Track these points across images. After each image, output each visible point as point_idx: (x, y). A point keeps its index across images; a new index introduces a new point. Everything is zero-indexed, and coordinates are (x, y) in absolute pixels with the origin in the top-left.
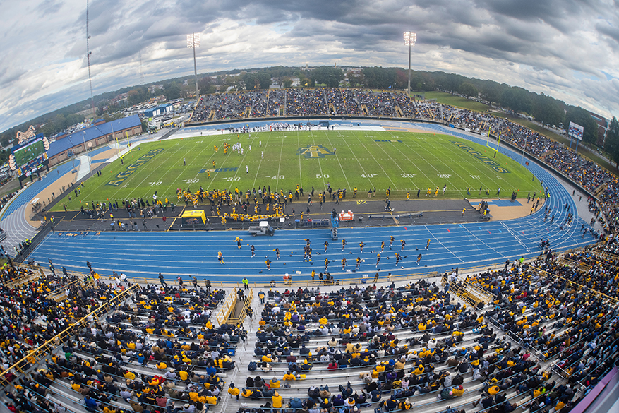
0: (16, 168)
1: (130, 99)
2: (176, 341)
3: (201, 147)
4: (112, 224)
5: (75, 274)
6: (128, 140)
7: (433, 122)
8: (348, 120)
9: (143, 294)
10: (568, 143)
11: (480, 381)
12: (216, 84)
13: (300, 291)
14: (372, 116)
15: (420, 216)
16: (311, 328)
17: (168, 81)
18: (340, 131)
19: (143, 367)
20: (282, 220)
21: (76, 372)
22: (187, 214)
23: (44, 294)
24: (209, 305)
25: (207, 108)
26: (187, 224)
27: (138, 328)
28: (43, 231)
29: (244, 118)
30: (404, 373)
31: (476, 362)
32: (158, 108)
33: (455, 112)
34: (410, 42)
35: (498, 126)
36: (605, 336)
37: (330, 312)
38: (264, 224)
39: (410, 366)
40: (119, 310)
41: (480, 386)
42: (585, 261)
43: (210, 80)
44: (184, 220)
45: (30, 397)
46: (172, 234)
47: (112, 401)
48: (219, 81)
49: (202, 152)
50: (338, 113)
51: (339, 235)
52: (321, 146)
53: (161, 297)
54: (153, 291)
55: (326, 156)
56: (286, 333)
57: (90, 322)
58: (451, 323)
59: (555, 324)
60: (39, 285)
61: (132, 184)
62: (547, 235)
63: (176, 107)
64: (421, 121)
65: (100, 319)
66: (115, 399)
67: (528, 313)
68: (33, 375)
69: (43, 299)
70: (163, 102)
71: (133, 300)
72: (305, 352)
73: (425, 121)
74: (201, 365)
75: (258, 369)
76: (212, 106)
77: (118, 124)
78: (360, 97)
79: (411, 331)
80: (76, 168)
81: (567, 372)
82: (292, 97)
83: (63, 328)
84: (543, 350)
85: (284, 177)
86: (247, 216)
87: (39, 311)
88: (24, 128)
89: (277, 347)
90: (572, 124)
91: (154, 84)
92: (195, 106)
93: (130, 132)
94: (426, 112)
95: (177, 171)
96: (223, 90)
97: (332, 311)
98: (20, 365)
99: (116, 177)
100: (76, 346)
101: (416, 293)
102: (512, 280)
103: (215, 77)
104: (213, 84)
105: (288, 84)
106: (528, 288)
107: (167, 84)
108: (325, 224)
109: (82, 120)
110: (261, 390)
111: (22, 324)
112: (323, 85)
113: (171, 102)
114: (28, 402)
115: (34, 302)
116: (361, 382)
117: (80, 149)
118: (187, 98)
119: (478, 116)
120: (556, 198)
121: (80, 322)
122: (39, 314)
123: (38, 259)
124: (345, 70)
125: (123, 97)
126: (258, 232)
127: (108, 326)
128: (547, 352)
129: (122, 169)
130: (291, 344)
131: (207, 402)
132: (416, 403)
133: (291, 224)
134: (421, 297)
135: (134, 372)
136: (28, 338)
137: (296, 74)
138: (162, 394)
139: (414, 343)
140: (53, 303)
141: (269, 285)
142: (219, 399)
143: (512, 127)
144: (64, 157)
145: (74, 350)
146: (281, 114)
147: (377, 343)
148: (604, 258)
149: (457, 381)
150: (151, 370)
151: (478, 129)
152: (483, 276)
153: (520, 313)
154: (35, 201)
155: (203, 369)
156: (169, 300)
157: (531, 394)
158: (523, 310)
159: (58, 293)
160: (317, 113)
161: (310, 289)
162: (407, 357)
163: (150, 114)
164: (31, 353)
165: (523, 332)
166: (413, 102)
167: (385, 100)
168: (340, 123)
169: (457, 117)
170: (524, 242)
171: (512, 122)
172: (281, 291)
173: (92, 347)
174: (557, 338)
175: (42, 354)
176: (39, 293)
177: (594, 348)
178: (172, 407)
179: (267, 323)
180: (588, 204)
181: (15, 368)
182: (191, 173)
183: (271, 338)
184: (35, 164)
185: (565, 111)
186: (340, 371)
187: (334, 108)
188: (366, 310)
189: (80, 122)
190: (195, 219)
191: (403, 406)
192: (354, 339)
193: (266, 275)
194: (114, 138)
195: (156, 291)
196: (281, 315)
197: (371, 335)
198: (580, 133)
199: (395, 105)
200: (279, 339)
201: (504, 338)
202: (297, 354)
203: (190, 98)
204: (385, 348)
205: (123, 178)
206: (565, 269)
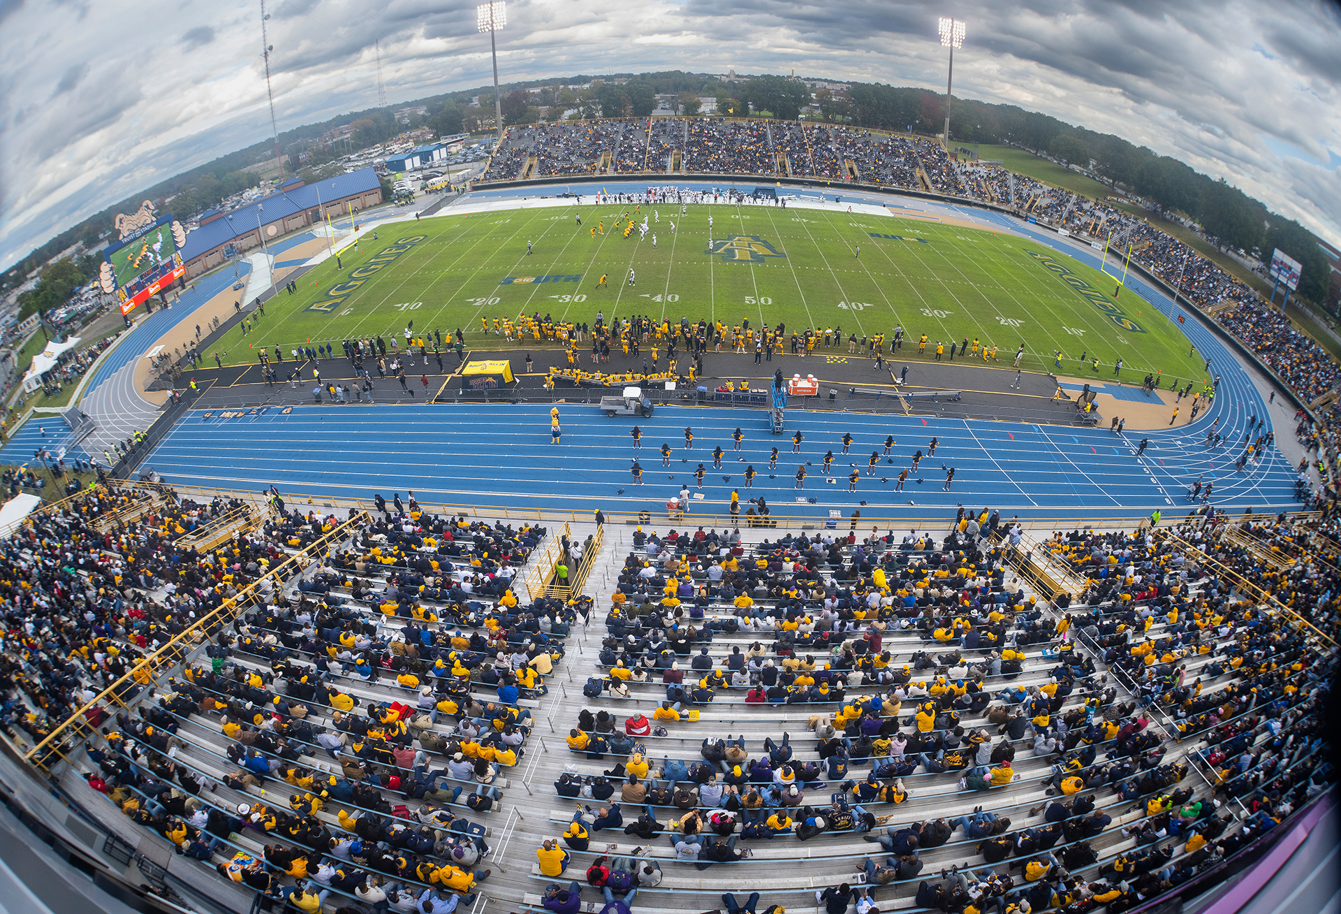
0: (116, 288)
1: (357, 136)
2: (441, 629)
3: (506, 231)
4: (317, 390)
5: (239, 496)
6: (352, 219)
7: (992, 208)
8: (816, 189)
9: (377, 532)
10: (1267, 291)
11: (1048, 761)
12: (538, 105)
13: (699, 534)
14: (864, 184)
15: (955, 399)
16: (718, 613)
17: (438, 98)
18: (797, 209)
19: (371, 683)
20: (670, 386)
21: (232, 699)
22: (472, 368)
23: (171, 539)
24: (511, 558)
25: (519, 153)
26: (474, 389)
27: (365, 604)
28: (174, 409)
29: (597, 174)
30: (898, 726)
31: (1043, 721)
32: (415, 154)
33: (1039, 191)
34: (952, 40)
35: (1127, 232)
36: (1300, 712)
37: (757, 584)
38: (632, 392)
39: (909, 711)
40: (327, 565)
41: (1045, 772)
42: (1280, 545)
43: (526, 96)
44: (466, 381)
45: (135, 755)
46: (440, 410)
47: (304, 757)
48: (546, 98)
49: (508, 242)
50: (795, 173)
51: (786, 425)
52: (757, 239)
53: (415, 539)
54: (398, 528)
55: (766, 259)
56: (665, 621)
57: (265, 592)
58: (1000, 631)
59: (1206, 666)
60: (163, 522)
61: (359, 309)
62: (1208, 474)
63: (453, 150)
64: (969, 203)
65: (286, 585)
66: (310, 751)
67: (1156, 632)
68: (142, 711)
69: (168, 550)
70: (426, 142)
71: (355, 545)
72: (702, 665)
73: (975, 205)
74: (489, 681)
75: (605, 693)
76: (532, 150)
77: (333, 187)
78: (843, 142)
79: (918, 639)
80: (243, 280)
81: (1220, 774)
82: (700, 134)
83: (208, 608)
84: (1176, 718)
85: (677, 298)
86: (598, 374)
87: (160, 575)
88: (130, 207)
89: (646, 651)
90: (1278, 254)
91: (407, 104)
92: (495, 148)
93: (358, 203)
94: (979, 185)
95: (454, 281)
96: (554, 116)
97: (761, 582)
98: (117, 691)
99: (327, 294)
100: (235, 645)
101: (935, 562)
102: (1132, 558)
103: (537, 91)
104: (532, 104)
105: (691, 109)
106: (1160, 578)
107: (434, 104)
108: (760, 400)
109: (253, 182)
110: (607, 738)
111: (125, 603)
112: (765, 113)
113: (443, 141)
114: (132, 767)
115: (151, 558)
116: (810, 735)
117: (251, 241)
118: (478, 133)
119: (1086, 206)
120: (1234, 402)
121: (245, 595)
122: (162, 581)
123: (160, 469)
124: (814, 85)
125: (342, 133)
126: (620, 409)
127: (303, 599)
128: (1185, 722)
129: (340, 277)
130: (674, 645)
131: (496, 760)
132: (916, 790)
133: (688, 394)
134: (944, 569)
135: (351, 696)
136: (136, 632)
137: (709, 88)
138: (405, 740)
139: (922, 663)
140: (192, 556)
141: (637, 519)
142: (522, 753)
143: (1156, 239)
144: (216, 257)
145: (231, 653)
146: (677, 167)
147: (848, 656)
148: (1319, 547)
149: (1002, 756)
150: (386, 691)
151: (1085, 234)
152: (1074, 537)
153: (1140, 629)
154: (155, 351)
155: (492, 689)
156: (430, 546)
157: (1143, 806)
158: (1147, 624)
159: (201, 534)
160: (751, 169)
161: (719, 532)
162: (906, 693)
163: (399, 166)
164: (140, 663)
165: (1142, 672)
166: (953, 162)
167: (895, 154)
168: (798, 194)
169: (1043, 202)
170: (1163, 481)
171: (1157, 228)
172: (662, 533)
173: (268, 646)
174: (1207, 697)
175: (165, 665)
176: (162, 539)
177: (1276, 732)
178: (425, 769)
179: (628, 598)
180: (1296, 425)
181: (108, 698)
182: (485, 285)
183: (637, 632)
184: (155, 276)
185: (1267, 225)
186: (770, 708)
187: (788, 162)
188: (833, 584)
189: (251, 187)
190: (491, 379)
191: (890, 795)
192: (804, 644)
193: (631, 499)
194: (322, 215)
195: (404, 527)
196: (658, 584)
197: (838, 639)
198: (1293, 275)
199: (915, 165)
200: (651, 632)
201: (1104, 679)
202: (687, 666)
203: (484, 132)
204: (865, 668)
205: (340, 296)
206: (1238, 551)
